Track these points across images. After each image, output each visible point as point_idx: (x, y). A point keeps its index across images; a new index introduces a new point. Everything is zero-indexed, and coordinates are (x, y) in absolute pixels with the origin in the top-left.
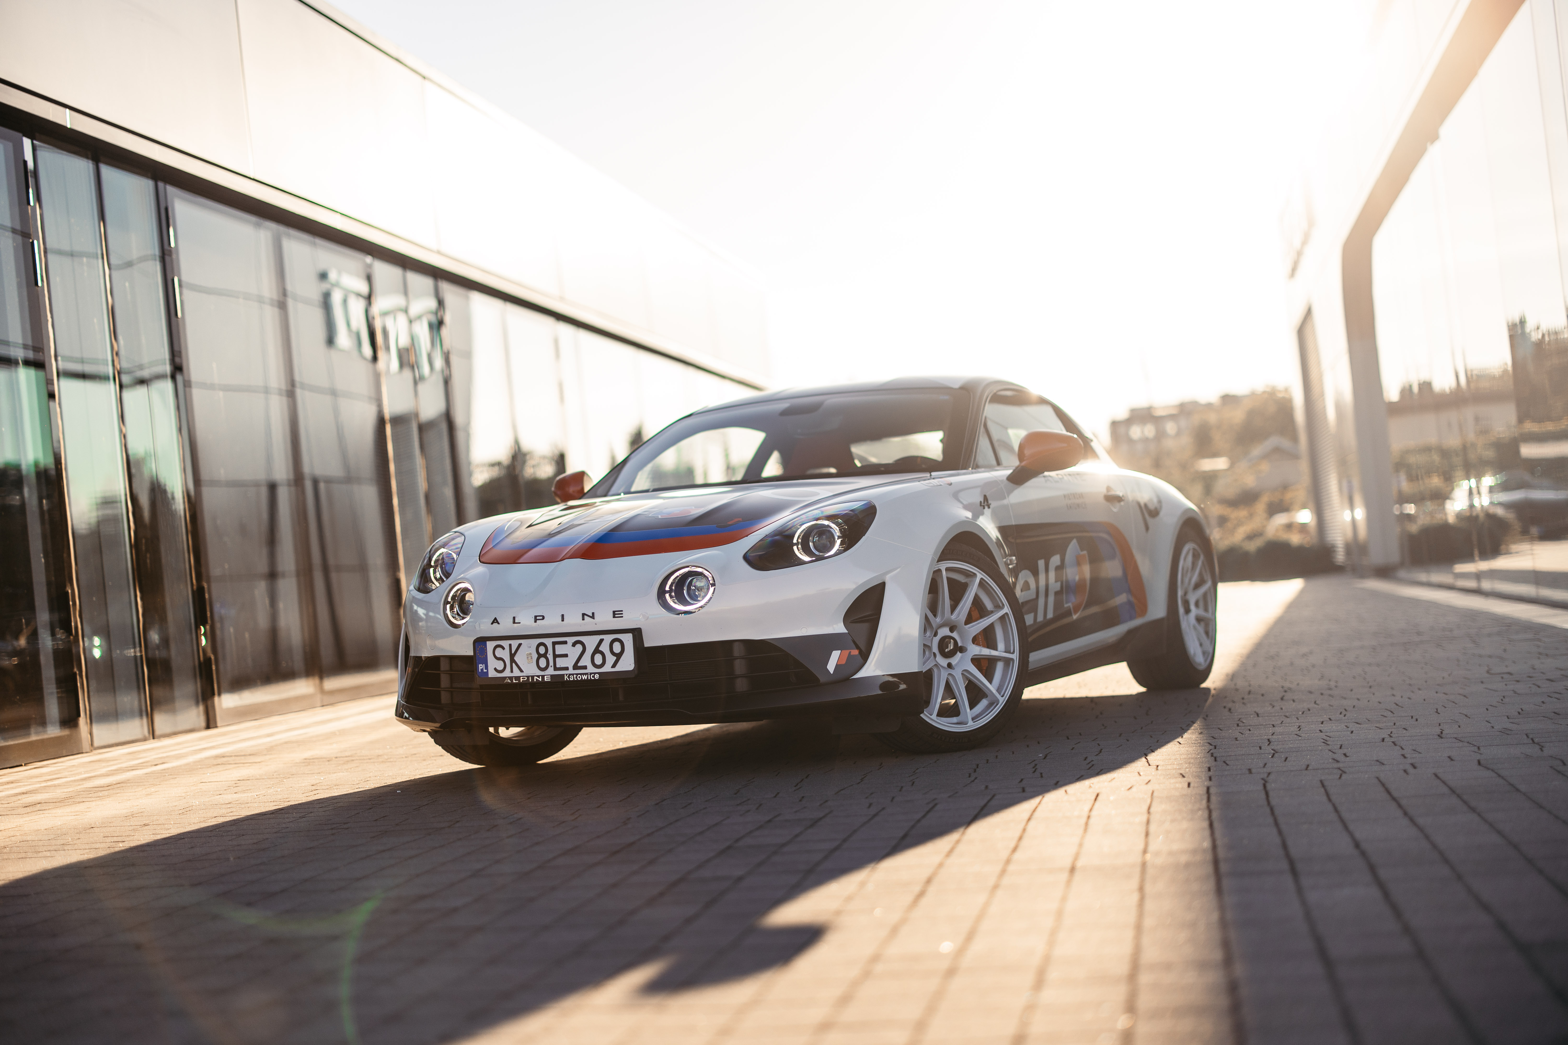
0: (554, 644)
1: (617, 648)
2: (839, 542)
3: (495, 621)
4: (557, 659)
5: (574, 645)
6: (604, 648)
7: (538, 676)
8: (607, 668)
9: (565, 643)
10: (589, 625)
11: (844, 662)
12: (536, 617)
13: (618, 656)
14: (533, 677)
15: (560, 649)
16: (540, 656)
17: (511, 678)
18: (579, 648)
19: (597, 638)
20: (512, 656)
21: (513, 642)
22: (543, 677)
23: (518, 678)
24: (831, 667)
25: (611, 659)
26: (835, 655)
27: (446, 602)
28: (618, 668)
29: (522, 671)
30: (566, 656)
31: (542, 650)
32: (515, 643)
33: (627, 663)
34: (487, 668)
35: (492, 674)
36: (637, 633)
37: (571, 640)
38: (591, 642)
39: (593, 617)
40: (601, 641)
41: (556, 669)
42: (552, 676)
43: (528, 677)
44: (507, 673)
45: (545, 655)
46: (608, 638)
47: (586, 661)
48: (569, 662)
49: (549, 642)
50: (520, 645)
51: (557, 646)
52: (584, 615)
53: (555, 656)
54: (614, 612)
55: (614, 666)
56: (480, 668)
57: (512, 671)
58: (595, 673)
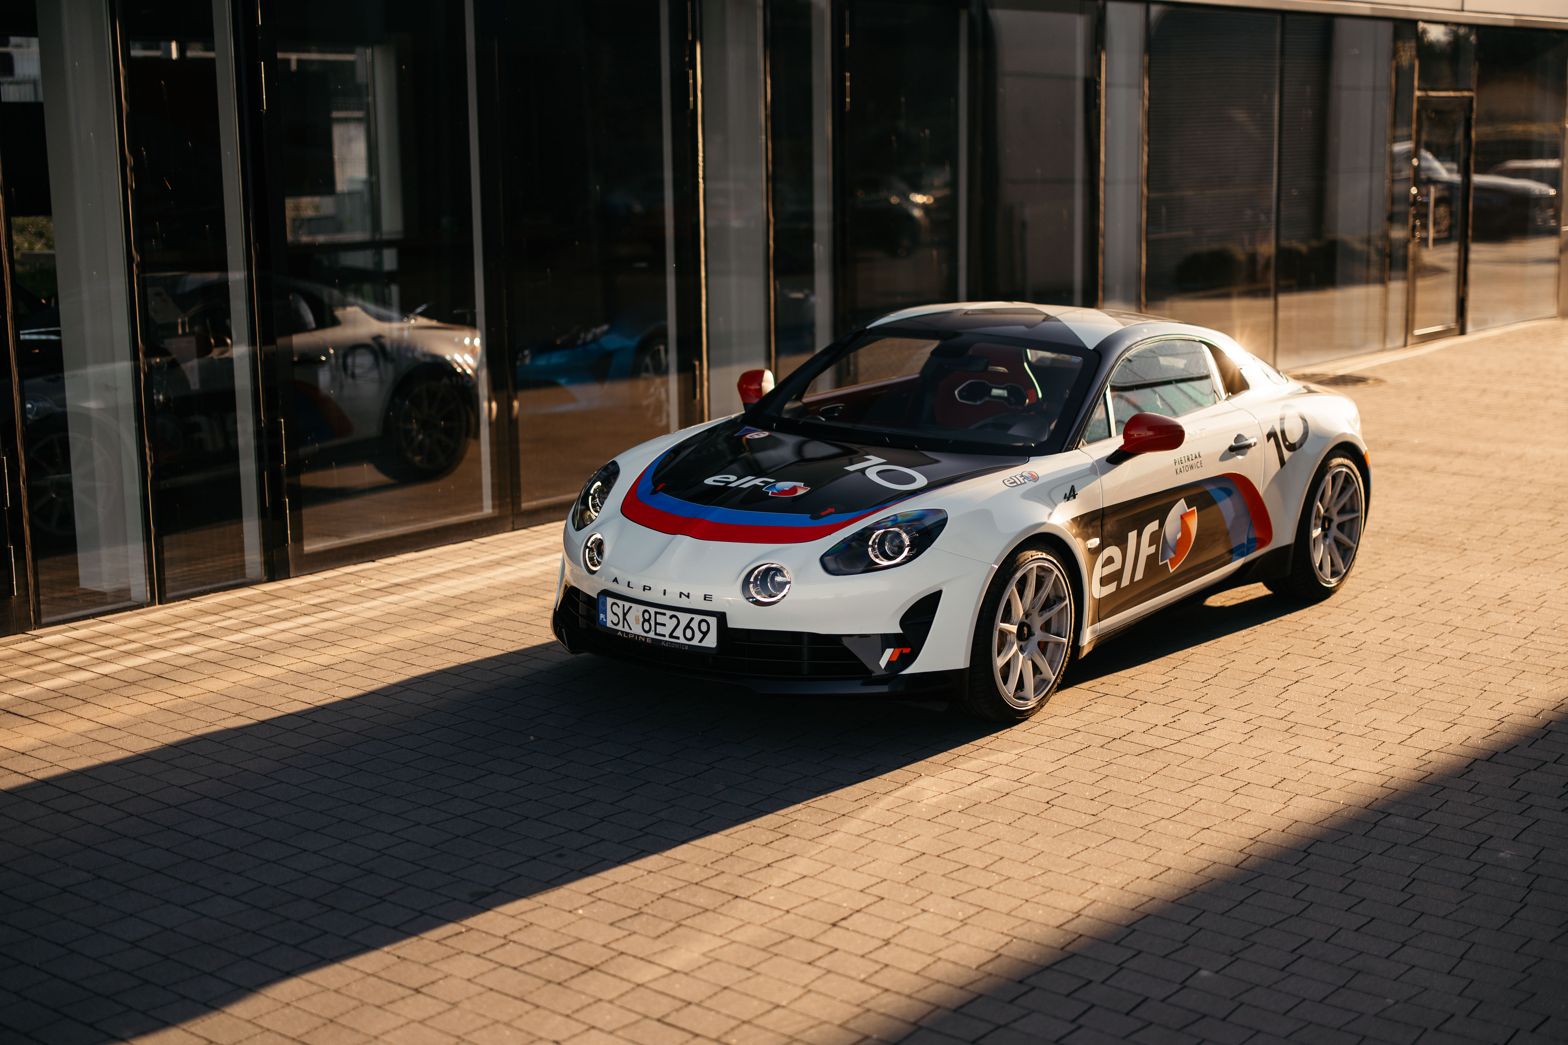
0: (656, 613)
1: (704, 627)
3: (615, 580)
4: (658, 626)
5: (671, 617)
6: (694, 625)
7: (642, 637)
8: (695, 642)
9: (664, 614)
11: (895, 659)
12: (645, 586)
13: (705, 634)
14: (638, 636)
15: (660, 619)
16: (645, 620)
17: (622, 632)
18: (674, 620)
19: (689, 616)
20: (625, 614)
21: (626, 603)
22: (646, 638)
23: (627, 634)
24: (883, 663)
25: (698, 635)
27: (586, 547)
28: (703, 644)
29: (631, 629)
30: (664, 625)
31: (647, 616)
32: (627, 605)
33: (711, 641)
34: (606, 618)
35: (609, 625)
36: (721, 617)
37: (669, 613)
38: (684, 618)
41: (656, 634)
42: (653, 639)
43: (635, 635)
44: (620, 627)
45: (648, 621)
46: (697, 618)
48: (666, 631)
49: (652, 610)
50: (631, 607)
52: (681, 593)
53: (656, 624)
54: (705, 595)
55: (701, 641)
57: (624, 627)
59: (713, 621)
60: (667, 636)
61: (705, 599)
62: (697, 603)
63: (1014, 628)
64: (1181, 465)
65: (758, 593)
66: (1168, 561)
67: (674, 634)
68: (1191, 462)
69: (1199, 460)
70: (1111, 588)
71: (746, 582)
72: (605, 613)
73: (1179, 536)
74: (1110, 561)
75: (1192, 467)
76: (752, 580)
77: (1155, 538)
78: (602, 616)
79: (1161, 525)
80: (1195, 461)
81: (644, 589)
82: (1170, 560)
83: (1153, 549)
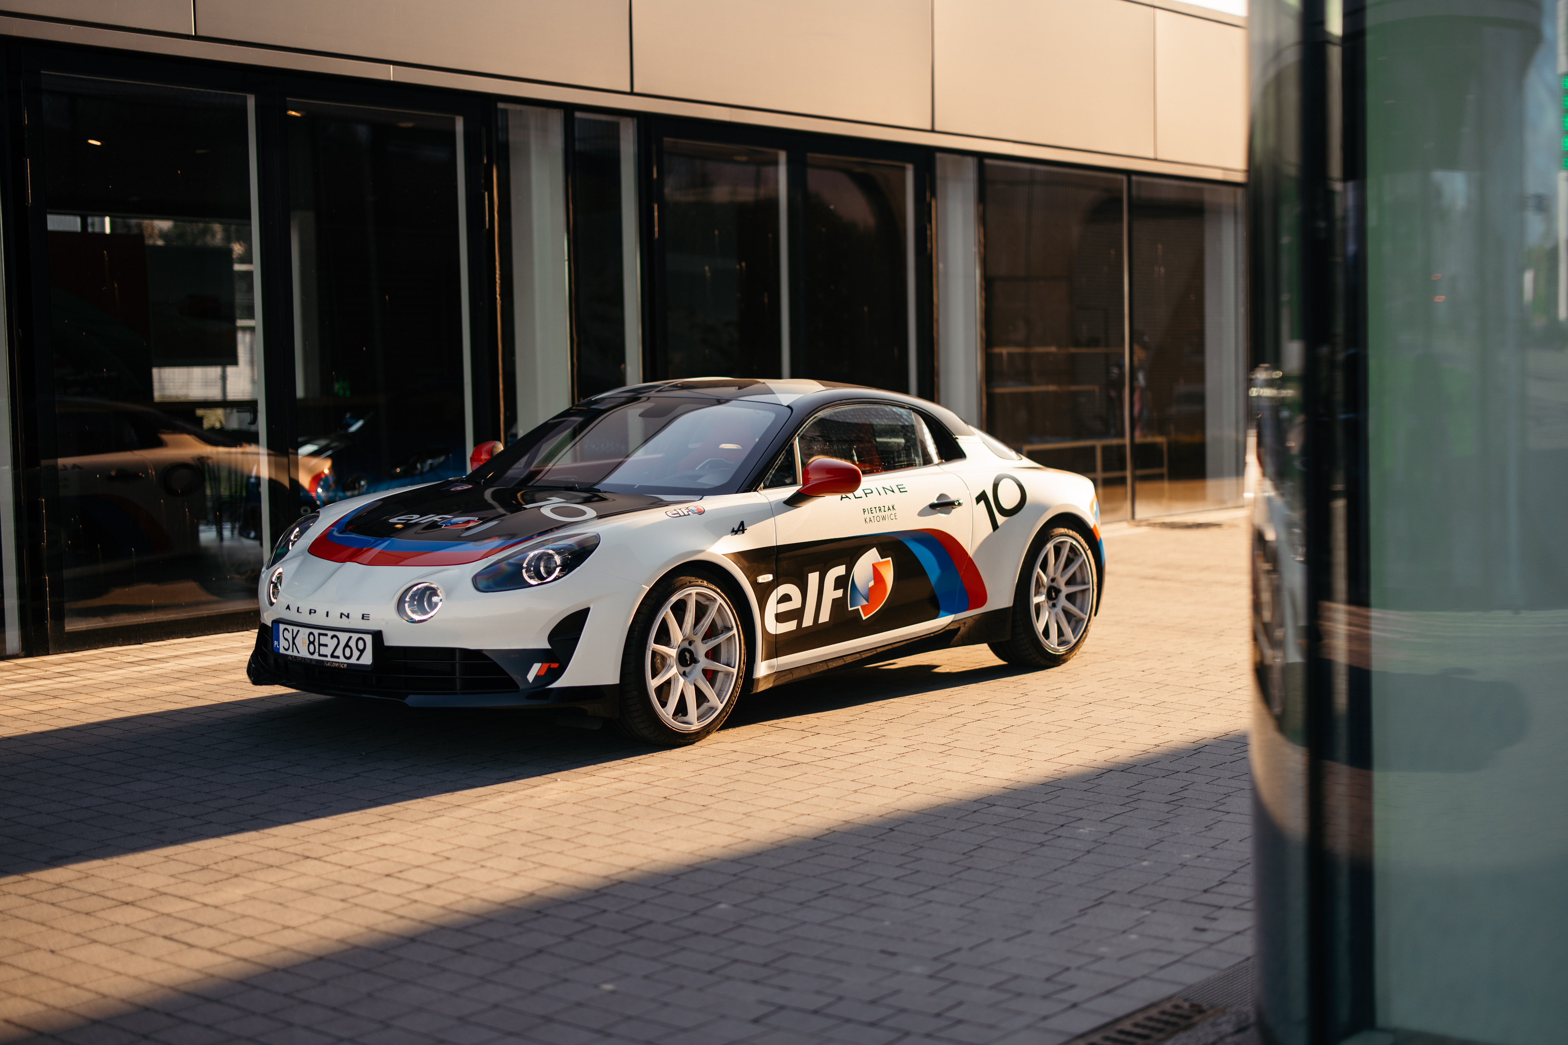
0: (320, 634)
1: (361, 644)
2: (558, 569)
4: (321, 647)
5: (332, 637)
6: (352, 643)
8: (353, 661)
9: (326, 635)
10: (344, 623)
11: (542, 673)
12: (311, 610)
13: (362, 652)
15: (323, 640)
16: (310, 643)
18: (335, 640)
19: (348, 635)
20: (294, 639)
23: (296, 657)
24: (531, 677)
25: (356, 653)
26: (536, 668)
28: (361, 662)
29: (299, 652)
30: (326, 645)
31: (312, 638)
32: (296, 629)
33: (367, 659)
34: (279, 645)
35: (282, 651)
37: (330, 633)
38: (343, 637)
39: (348, 617)
40: (350, 638)
41: (320, 655)
42: (317, 661)
44: (289, 652)
45: (313, 643)
46: (355, 636)
47: (339, 652)
49: (316, 632)
50: (298, 631)
51: (321, 637)
52: (342, 614)
53: (320, 645)
54: (363, 615)
55: (358, 659)
56: (275, 644)
57: (293, 651)
58: (344, 663)
59: (368, 638)
60: (329, 656)
61: (363, 618)
62: (355, 622)
63: (673, 652)
64: (871, 515)
65: (413, 612)
66: (859, 607)
67: (335, 654)
68: (883, 514)
69: (893, 512)
70: (791, 626)
71: (401, 602)
72: (278, 640)
73: (872, 584)
74: (786, 598)
75: (884, 518)
76: (407, 599)
77: (840, 583)
78: (276, 643)
79: (849, 570)
80: (888, 513)
81: (310, 613)
82: (863, 607)
83: (839, 593)
